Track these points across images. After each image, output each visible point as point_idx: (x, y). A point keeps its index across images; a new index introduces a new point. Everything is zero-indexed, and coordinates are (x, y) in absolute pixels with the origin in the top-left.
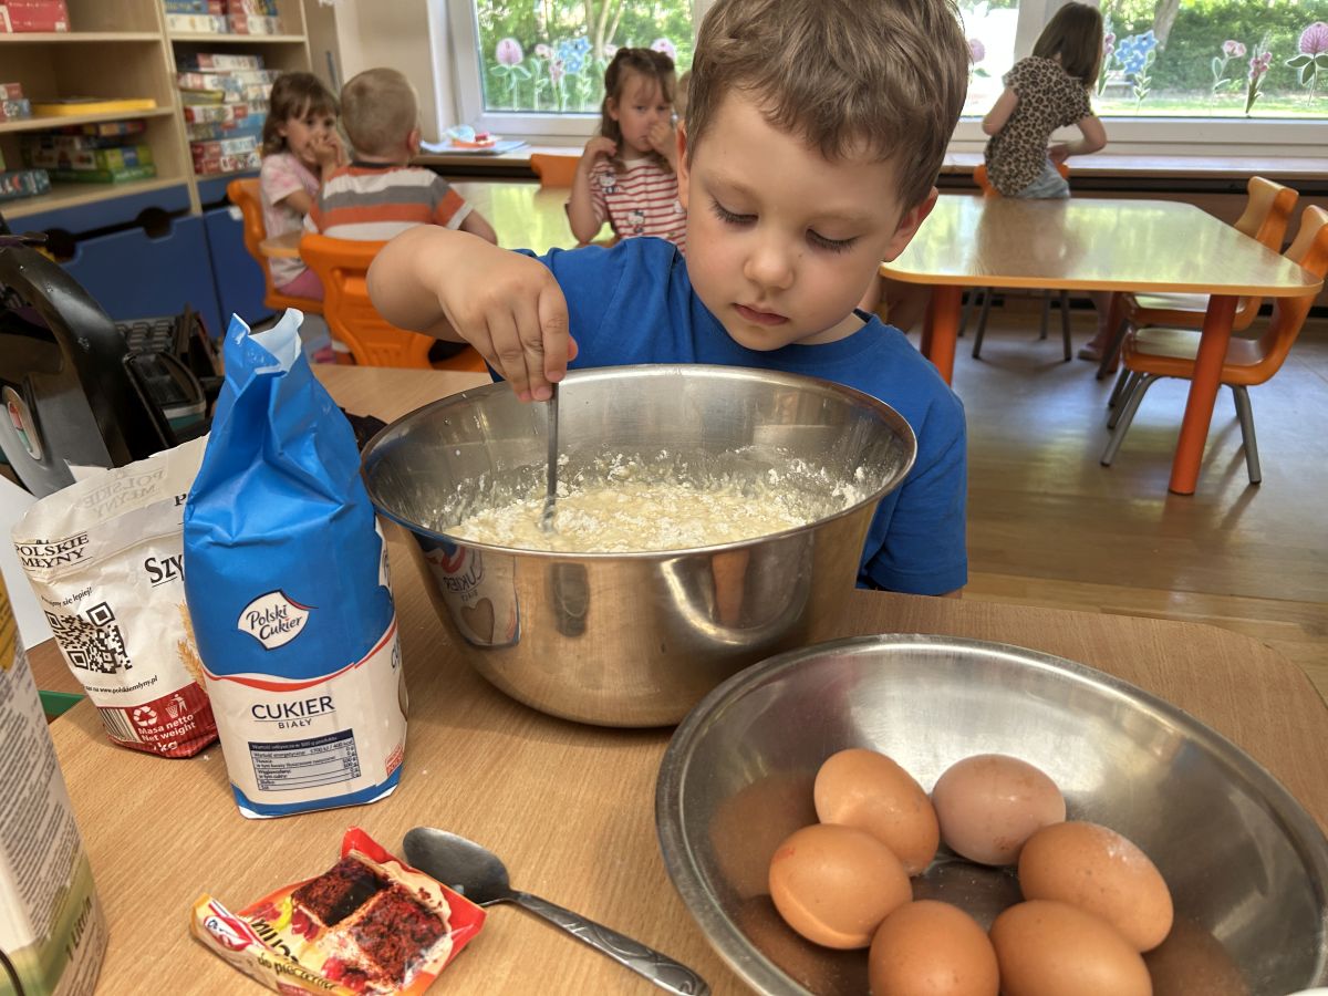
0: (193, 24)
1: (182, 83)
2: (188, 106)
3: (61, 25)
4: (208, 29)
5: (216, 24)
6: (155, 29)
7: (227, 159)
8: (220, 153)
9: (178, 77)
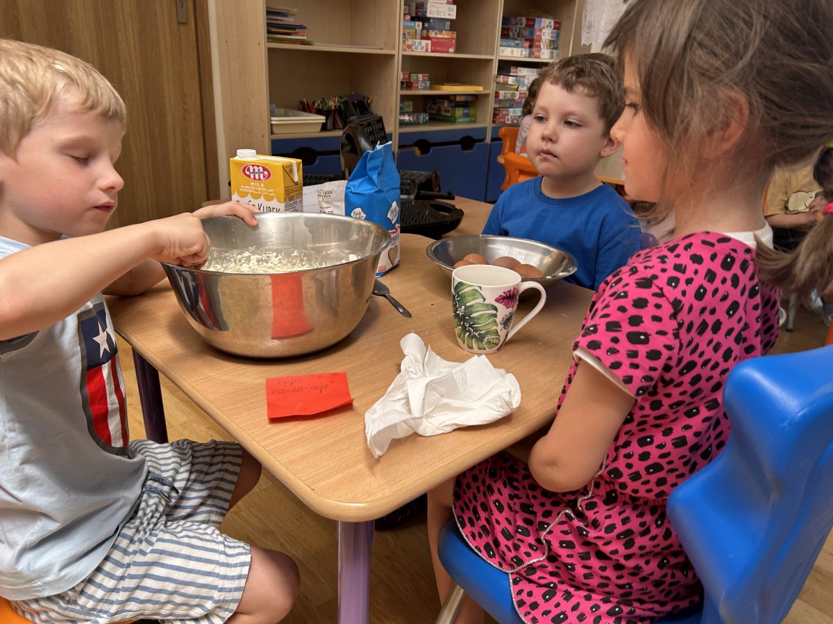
0: (512, 52)
1: (498, 80)
2: (498, 91)
3: (451, 50)
4: (519, 55)
5: (524, 53)
6: (492, 54)
7: (510, 117)
8: (507, 115)
9: (497, 77)
